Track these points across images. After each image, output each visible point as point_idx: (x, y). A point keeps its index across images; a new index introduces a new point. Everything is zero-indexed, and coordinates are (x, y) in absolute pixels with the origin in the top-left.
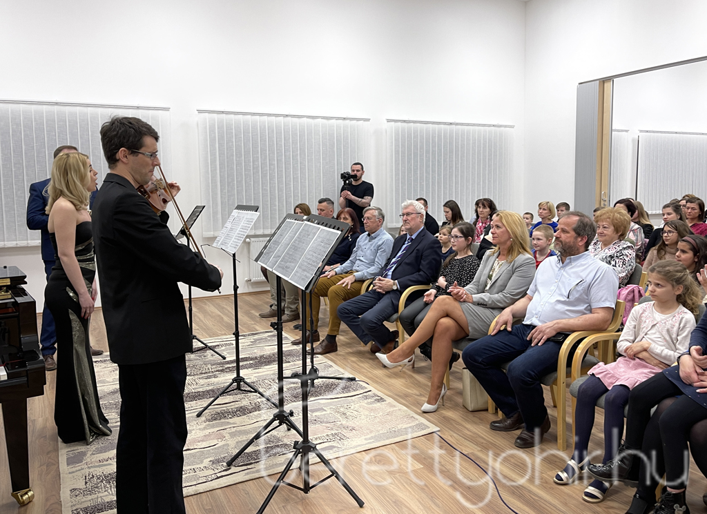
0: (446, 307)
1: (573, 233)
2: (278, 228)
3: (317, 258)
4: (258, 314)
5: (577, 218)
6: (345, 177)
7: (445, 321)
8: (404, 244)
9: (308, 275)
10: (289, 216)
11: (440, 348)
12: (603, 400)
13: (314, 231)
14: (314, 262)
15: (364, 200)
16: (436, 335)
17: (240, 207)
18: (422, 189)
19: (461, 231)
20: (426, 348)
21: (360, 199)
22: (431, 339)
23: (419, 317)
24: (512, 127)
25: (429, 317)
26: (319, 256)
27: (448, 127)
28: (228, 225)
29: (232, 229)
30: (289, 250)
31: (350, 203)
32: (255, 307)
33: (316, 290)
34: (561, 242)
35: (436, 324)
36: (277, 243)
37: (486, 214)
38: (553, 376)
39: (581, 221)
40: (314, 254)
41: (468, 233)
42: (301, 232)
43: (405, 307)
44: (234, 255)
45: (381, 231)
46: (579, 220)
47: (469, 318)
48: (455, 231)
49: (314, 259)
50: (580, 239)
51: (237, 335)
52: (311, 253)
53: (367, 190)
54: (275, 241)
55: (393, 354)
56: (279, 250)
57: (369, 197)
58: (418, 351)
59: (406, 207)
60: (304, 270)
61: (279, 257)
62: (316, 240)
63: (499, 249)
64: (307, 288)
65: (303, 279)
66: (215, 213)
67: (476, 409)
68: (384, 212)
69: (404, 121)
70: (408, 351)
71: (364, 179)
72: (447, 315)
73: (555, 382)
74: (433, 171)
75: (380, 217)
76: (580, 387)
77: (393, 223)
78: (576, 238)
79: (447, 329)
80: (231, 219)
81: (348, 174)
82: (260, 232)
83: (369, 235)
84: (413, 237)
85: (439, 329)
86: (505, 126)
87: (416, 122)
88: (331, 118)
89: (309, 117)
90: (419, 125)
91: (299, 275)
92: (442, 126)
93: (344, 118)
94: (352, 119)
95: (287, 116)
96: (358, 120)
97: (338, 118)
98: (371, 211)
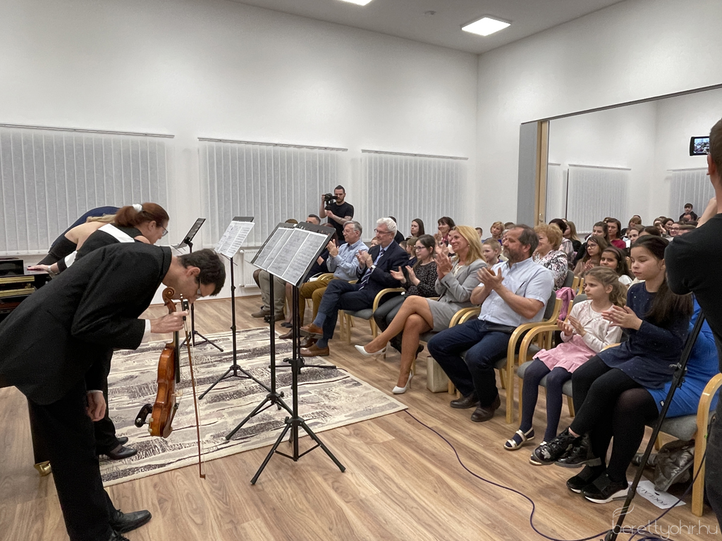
0: (415, 305)
1: (518, 242)
2: (267, 241)
3: (306, 258)
5: (521, 230)
7: (414, 317)
8: (378, 255)
9: (299, 273)
11: (409, 341)
12: (545, 380)
13: (303, 236)
14: (304, 262)
16: (406, 329)
17: (236, 219)
18: (391, 210)
19: (423, 242)
20: (396, 342)
21: (340, 218)
23: (390, 315)
24: (466, 159)
25: (401, 312)
26: (308, 257)
27: (413, 158)
28: (227, 234)
29: (230, 237)
30: (281, 253)
34: (509, 249)
35: (406, 319)
36: (270, 248)
37: (446, 230)
38: (503, 361)
39: (525, 232)
40: (304, 255)
41: (430, 243)
42: (292, 237)
43: (379, 306)
44: (232, 259)
45: (359, 243)
46: (524, 231)
47: (435, 315)
48: (418, 243)
49: (304, 260)
50: (524, 247)
51: (234, 329)
52: (301, 254)
53: (348, 210)
54: (269, 246)
55: (370, 346)
56: (272, 254)
57: (350, 217)
59: (381, 225)
60: (295, 269)
61: (272, 259)
62: (305, 243)
63: (459, 256)
65: (294, 277)
66: (213, 228)
67: (438, 390)
69: (376, 152)
70: (382, 344)
72: (415, 313)
73: (505, 366)
74: (401, 195)
75: (357, 229)
76: (526, 370)
77: (366, 238)
78: (521, 247)
79: (415, 324)
80: (229, 229)
82: (252, 244)
83: (349, 245)
84: (385, 249)
85: (409, 324)
86: (461, 158)
87: (386, 153)
88: (315, 148)
89: (295, 146)
90: (388, 155)
91: (290, 273)
92: (408, 157)
93: (326, 148)
94: (332, 149)
95: (276, 145)
96: (338, 149)
97: (320, 148)
98: (349, 225)
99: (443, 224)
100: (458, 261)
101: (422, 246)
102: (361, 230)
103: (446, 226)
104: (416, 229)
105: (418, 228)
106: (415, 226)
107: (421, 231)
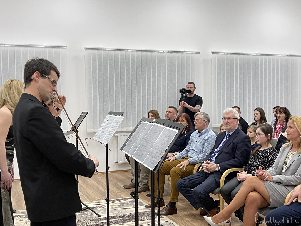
0: (254, 184)
2: (136, 127)
3: (162, 148)
4: (122, 186)
6: (182, 92)
7: (253, 194)
8: (224, 139)
9: (156, 160)
10: (144, 119)
11: (250, 213)
13: (160, 130)
14: (160, 151)
15: (195, 108)
16: (246, 204)
17: (111, 113)
18: (236, 100)
19: (263, 130)
20: (239, 213)
21: (193, 107)
22: (243, 207)
23: (234, 191)
25: (241, 191)
26: (163, 148)
27: (255, 57)
28: (103, 125)
29: (105, 128)
30: (143, 143)
31: (186, 110)
32: (121, 181)
33: (162, 170)
35: (246, 196)
36: (135, 138)
37: (282, 118)
40: (160, 146)
41: (268, 131)
42: (151, 131)
43: (224, 184)
44: (107, 145)
45: (208, 129)
47: (271, 193)
48: (259, 130)
49: (160, 149)
51: (108, 200)
52: (158, 145)
53: (198, 101)
54: (134, 136)
55: (216, 217)
56: (136, 143)
57: (199, 106)
58: (234, 215)
59: (228, 113)
60: (153, 157)
61: (136, 147)
62: (161, 136)
63: (292, 143)
64: (155, 169)
65: (152, 163)
66: (95, 117)
68: (210, 116)
69: (224, 53)
70: (226, 215)
71: (195, 93)
72: (255, 190)
74: (245, 88)
75: (206, 119)
77: (216, 123)
79: (254, 200)
80: (105, 121)
81: (184, 89)
82: (125, 129)
83: (199, 132)
84: (231, 134)
85: (249, 200)
87: (232, 54)
88: (174, 52)
89: (158, 51)
90: (234, 56)
91: (149, 160)
92: (251, 57)
93: (183, 52)
94: (188, 52)
95: (144, 51)
96: (192, 53)
97: (178, 52)
98: (199, 116)
99: (281, 113)
100: (290, 147)
101: (261, 132)
102: (209, 120)
103: (284, 115)
105: (260, 115)
106: (257, 114)
107: (263, 119)
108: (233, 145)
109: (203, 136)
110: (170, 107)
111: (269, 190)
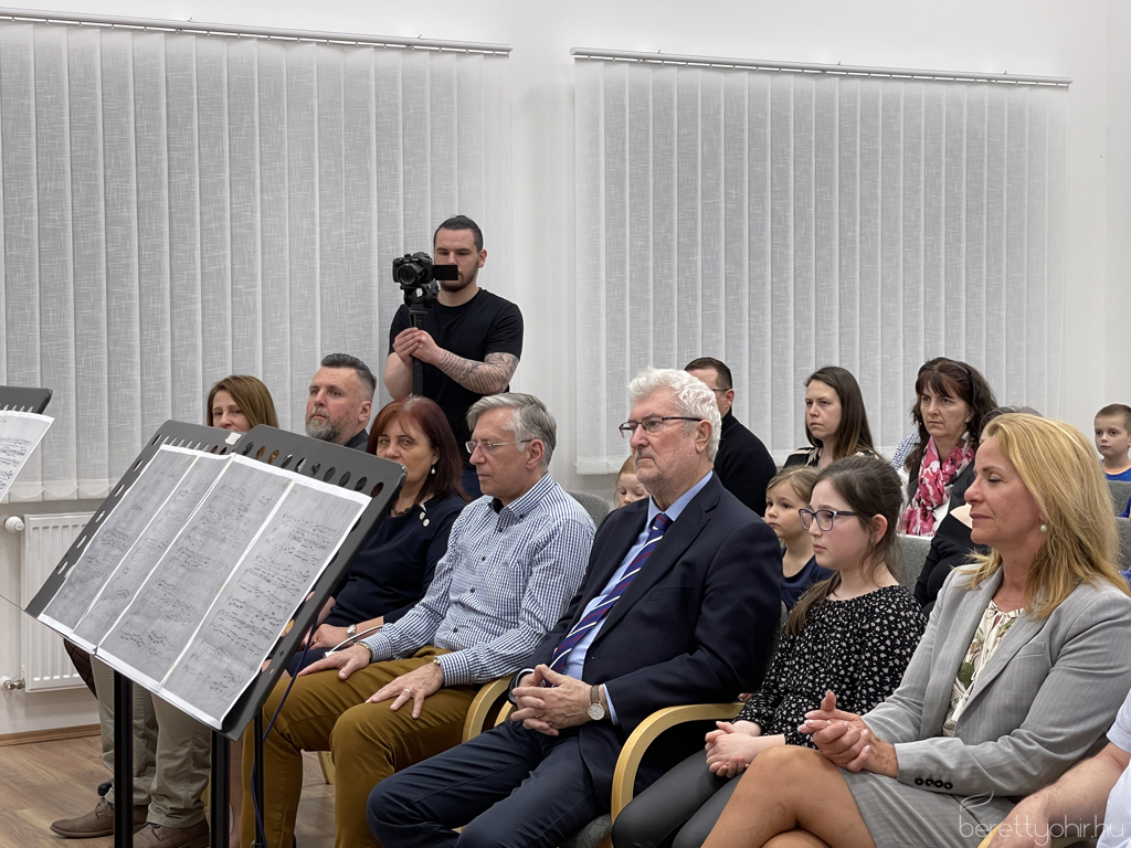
0: (794, 791)
2: (129, 478)
3: (273, 599)
4: (46, 824)
6: (409, 272)
8: (635, 541)
9: (236, 667)
10: (175, 431)
13: (267, 492)
14: (262, 616)
15: (483, 367)
19: (846, 490)
21: (470, 363)
24: (1060, 85)
26: (283, 595)
27: (811, 84)
30: (164, 567)
32: (38, 794)
33: (284, 724)
36: (120, 539)
37: (951, 426)
40: (264, 586)
41: (873, 498)
42: (215, 497)
45: (547, 489)
48: (825, 493)
49: (263, 606)
52: (251, 579)
53: (497, 328)
54: (113, 532)
56: (125, 570)
57: (507, 357)
59: (644, 396)
60: (222, 650)
61: (126, 594)
62: (273, 528)
63: (1000, 562)
64: (231, 721)
65: (216, 686)
69: (643, 60)
72: (797, 826)
74: (756, 255)
75: (535, 435)
77: (598, 454)
81: (420, 260)
82: (64, 490)
83: (497, 506)
84: (673, 513)
86: (1035, 84)
87: (686, 63)
88: (357, 43)
89: (268, 37)
90: (698, 76)
91: (199, 667)
92: (790, 82)
93: (408, 46)
94: (439, 48)
95: (180, 30)
96: (465, 50)
97: (383, 45)
98: (501, 414)
99: (944, 396)
100: (987, 585)
101: (838, 504)
102: (549, 435)
103: (958, 406)
104: (830, 416)
105: (836, 406)
106: (823, 402)
107: (852, 429)
108: (684, 577)
109: (520, 528)
110: (333, 362)
111: (874, 824)
